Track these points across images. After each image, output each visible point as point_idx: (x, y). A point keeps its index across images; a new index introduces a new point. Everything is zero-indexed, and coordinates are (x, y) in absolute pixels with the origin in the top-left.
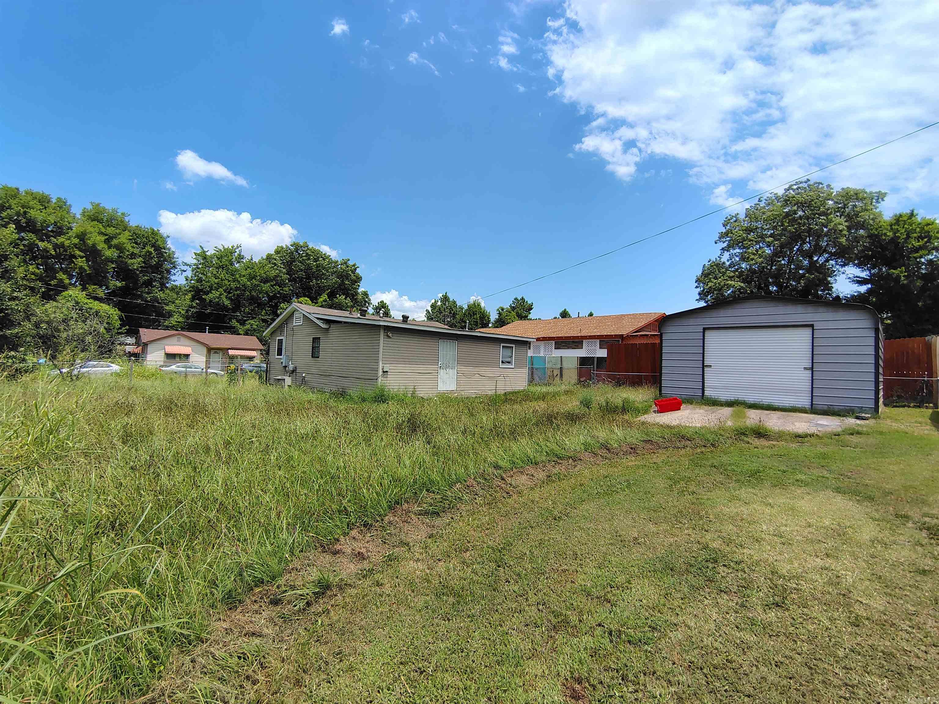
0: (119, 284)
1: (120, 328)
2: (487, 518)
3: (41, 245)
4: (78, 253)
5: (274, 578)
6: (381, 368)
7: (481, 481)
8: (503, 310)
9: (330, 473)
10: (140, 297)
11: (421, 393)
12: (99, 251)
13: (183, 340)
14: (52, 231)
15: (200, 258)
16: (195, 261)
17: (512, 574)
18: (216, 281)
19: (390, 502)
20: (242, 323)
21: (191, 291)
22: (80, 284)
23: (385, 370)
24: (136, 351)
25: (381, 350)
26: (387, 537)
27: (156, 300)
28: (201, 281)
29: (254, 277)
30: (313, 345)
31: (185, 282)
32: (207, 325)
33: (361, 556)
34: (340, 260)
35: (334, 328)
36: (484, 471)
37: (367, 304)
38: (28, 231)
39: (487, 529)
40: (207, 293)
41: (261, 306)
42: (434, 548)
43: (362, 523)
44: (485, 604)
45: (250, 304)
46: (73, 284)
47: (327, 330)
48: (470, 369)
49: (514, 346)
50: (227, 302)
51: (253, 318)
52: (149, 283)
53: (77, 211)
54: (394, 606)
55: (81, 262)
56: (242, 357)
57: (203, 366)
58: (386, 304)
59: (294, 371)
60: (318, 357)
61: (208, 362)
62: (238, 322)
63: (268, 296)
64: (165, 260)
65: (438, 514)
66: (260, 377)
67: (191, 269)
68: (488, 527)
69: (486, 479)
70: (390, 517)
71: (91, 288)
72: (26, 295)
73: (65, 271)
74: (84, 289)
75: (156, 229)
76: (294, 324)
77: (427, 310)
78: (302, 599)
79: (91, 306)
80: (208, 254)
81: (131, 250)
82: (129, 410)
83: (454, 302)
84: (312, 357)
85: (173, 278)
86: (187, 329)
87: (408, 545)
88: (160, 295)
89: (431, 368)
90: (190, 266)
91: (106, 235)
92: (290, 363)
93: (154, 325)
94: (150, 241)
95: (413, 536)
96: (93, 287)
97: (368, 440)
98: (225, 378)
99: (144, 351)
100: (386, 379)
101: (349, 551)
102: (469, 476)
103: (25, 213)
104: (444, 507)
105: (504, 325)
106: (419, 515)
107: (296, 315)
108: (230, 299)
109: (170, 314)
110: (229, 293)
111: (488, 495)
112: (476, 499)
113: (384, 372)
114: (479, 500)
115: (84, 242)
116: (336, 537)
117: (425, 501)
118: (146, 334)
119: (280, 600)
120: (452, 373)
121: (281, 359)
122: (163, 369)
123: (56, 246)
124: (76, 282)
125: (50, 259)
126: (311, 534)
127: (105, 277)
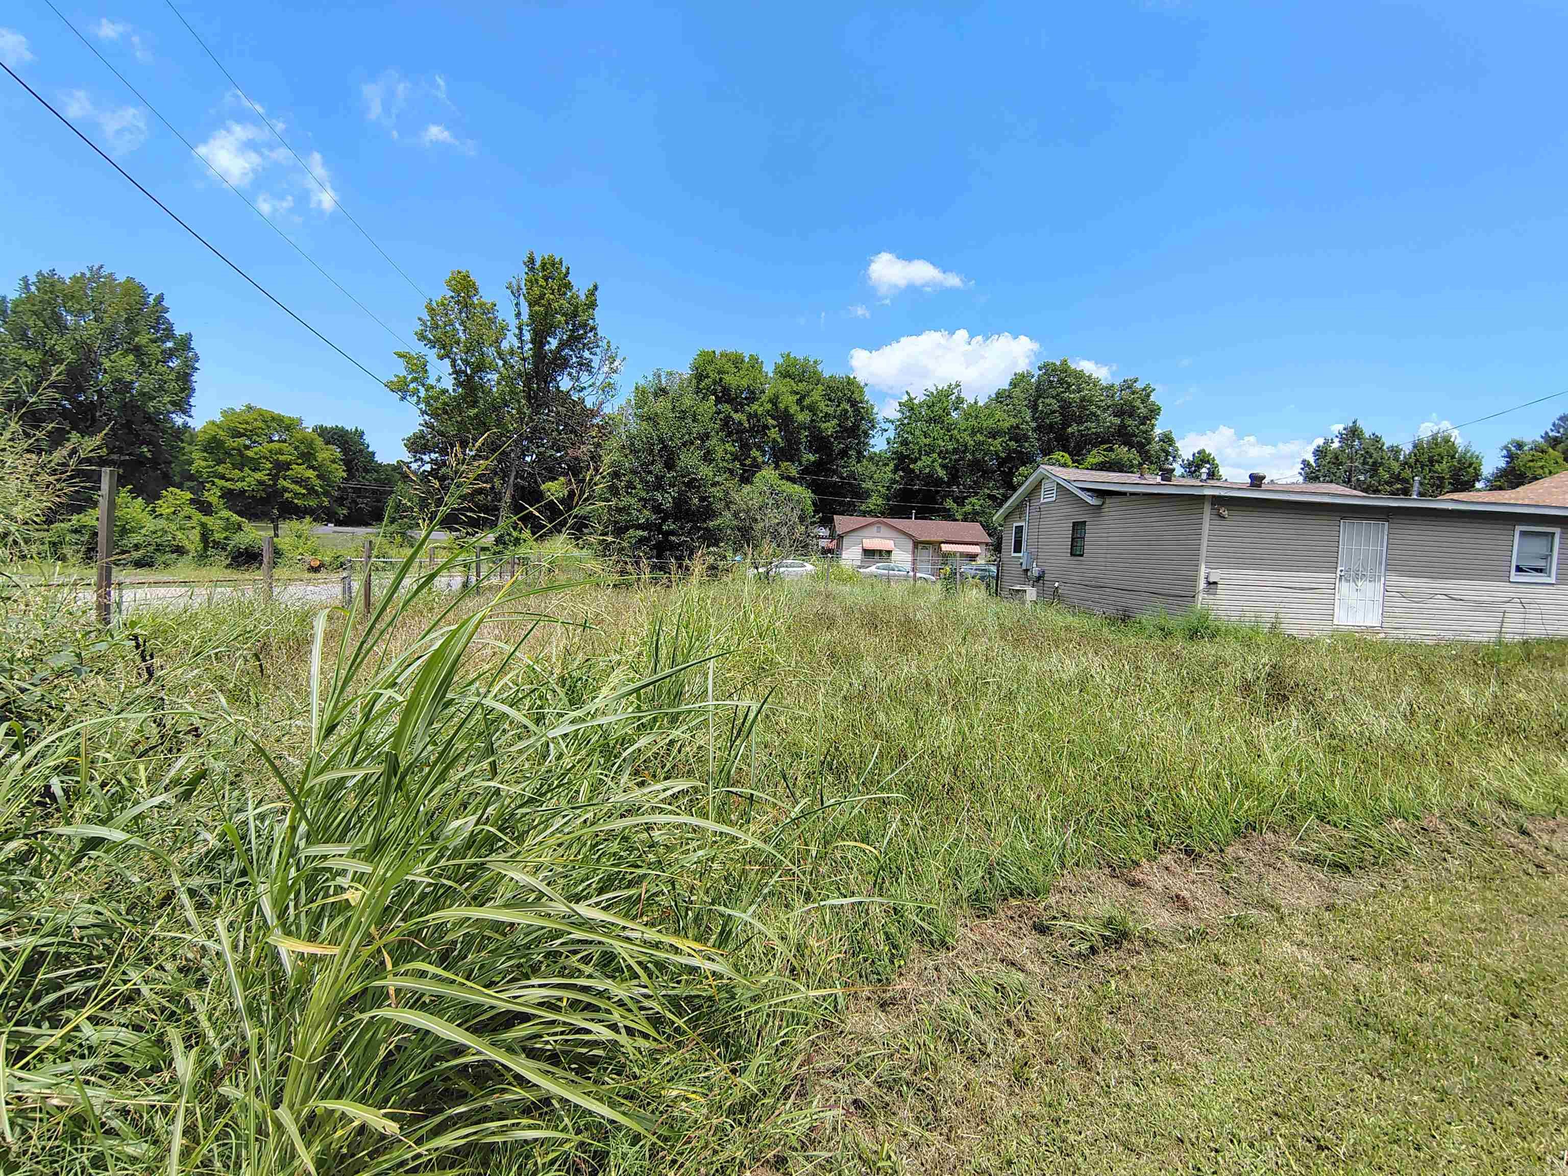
0: (812, 458)
1: (814, 516)
2: (1478, 907)
3: (736, 416)
4: (771, 422)
5: (1037, 892)
6: (1202, 575)
7: (1461, 825)
8: (1520, 446)
9: (1116, 751)
10: (835, 472)
11: (1291, 627)
12: (792, 415)
13: (884, 531)
14: (746, 398)
15: (905, 409)
16: (899, 415)
17: (1556, 1043)
18: (927, 441)
19: (1236, 822)
20: (960, 501)
21: (893, 459)
22: (773, 462)
23: (1211, 580)
24: (831, 546)
25: (1205, 543)
26: (1232, 884)
27: (852, 475)
28: (907, 444)
29: (980, 430)
30: (1073, 535)
31: (886, 447)
32: (913, 508)
33: (1180, 903)
34: (1118, 382)
35: (1111, 505)
36: (1470, 805)
37: (1171, 459)
38: (725, 402)
39: (1479, 930)
40: (915, 461)
41: (987, 473)
42: (1339, 932)
43: (1182, 847)
44: (1478, 1080)
45: (972, 473)
46: (767, 463)
47: (1099, 507)
48: (1422, 584)
49: (1557, 531)
50: (941, 473)
51: (976, 494)
52: (844, 453)
53: (769, 369)
54: (1255, 1009)
55: (774, 433)
56: (962, 554)
57: (909, 566)
58: (1210, 455)
59: (1039, 578)
60: (1082, 555)
61: (914, 562)
62: (954, 502)
63: (998, 458)
64: (862, 419)
65: (1346, 870)
66: (988, 585)
67: (893, 427)
68: (1483, 926)
69: (1473, 824)
70: (1235, 850)
71: (784, 465)
72: (726, 480)
73: (759, 448)
74: (777, 467)
75: (852, 377)
76: (1042, 501)
77: (1304, 462)
78: (1082, 938)
79: (784, 487)
80: (916, 402)
81: (825, 409)
82: (831, 623)
83: (1377, 440)
84: (1072, 554)
85: (872, 442)
86: (889, 514)
87: (1277, 910)
88: (859, 468)
89: (1322, 578)
90: (892, 422)
91: (797, 393)
92: (1034, 565)
93: (849, 510)
94: (845, 395)
95: (1287, 896)
96: (786, 464)
97: (1185, 706)
98: (939, 586)
99: (839, 547)
100: (1212, 597)
101: (1159, 887)
102: (1429, 809)
103: (721, 379)
104: (1362, 860)
105: (1522, 484)
106: (1302, 860)
107: (1046, 485)
108: (943, 466)
109: (866, 494)
110: (945, 458)
111: (1479, 860)
112: (1445, 860)
113: (1209, 583)
114: (1454, 864)
115: (777, 407)
116: (1134, 857)
117: (1313, 836)
118: (842, 522)
119: (1048, 928)
120: (1372, 590)
121: (1020, 558)
122: (861, 570)
123: (750, 416)
124: (769, 459)
125: (744, 433)
126: (1091, 842)
127: (798, 449)
